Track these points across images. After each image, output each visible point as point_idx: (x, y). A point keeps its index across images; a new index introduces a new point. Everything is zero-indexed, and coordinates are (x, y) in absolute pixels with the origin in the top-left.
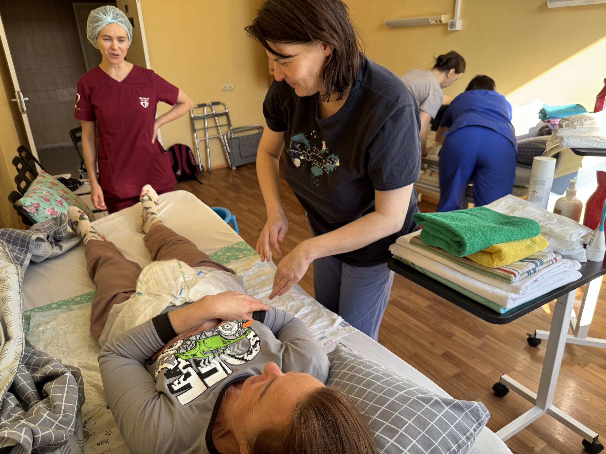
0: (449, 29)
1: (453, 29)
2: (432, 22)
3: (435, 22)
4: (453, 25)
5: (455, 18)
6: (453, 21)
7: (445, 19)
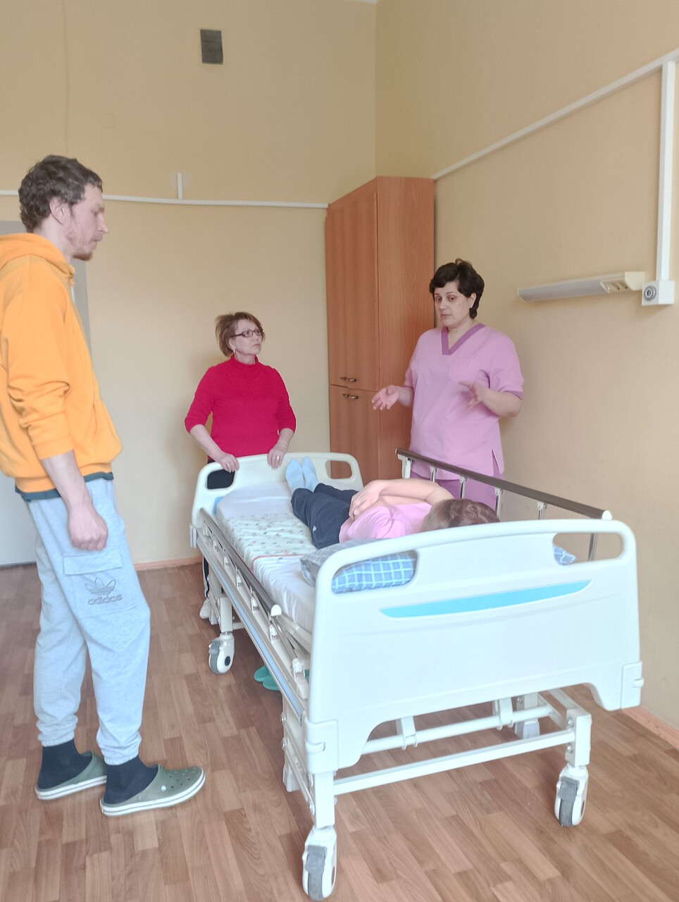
0: (644, 303)
1: (652, 303)
2: (609, 289)
3: (615, 289)
4: (651, 293)
5: (657, 279)
6: (652, 284)
7: (635, 280)
